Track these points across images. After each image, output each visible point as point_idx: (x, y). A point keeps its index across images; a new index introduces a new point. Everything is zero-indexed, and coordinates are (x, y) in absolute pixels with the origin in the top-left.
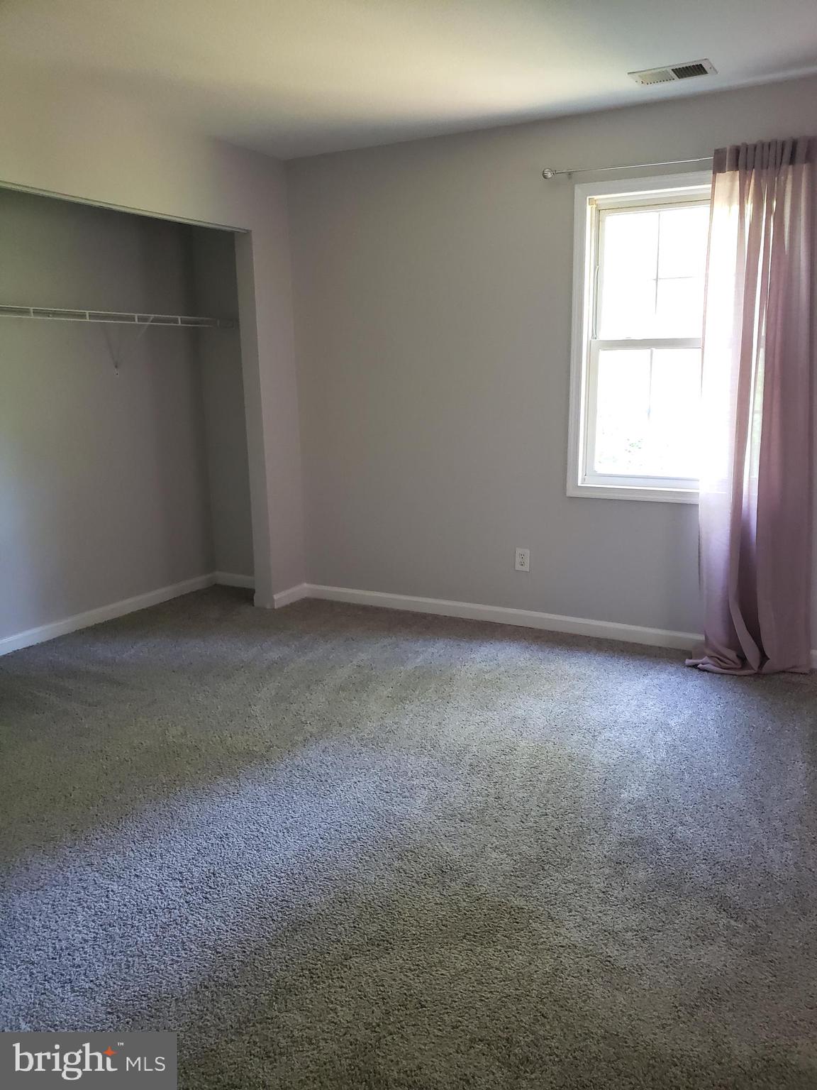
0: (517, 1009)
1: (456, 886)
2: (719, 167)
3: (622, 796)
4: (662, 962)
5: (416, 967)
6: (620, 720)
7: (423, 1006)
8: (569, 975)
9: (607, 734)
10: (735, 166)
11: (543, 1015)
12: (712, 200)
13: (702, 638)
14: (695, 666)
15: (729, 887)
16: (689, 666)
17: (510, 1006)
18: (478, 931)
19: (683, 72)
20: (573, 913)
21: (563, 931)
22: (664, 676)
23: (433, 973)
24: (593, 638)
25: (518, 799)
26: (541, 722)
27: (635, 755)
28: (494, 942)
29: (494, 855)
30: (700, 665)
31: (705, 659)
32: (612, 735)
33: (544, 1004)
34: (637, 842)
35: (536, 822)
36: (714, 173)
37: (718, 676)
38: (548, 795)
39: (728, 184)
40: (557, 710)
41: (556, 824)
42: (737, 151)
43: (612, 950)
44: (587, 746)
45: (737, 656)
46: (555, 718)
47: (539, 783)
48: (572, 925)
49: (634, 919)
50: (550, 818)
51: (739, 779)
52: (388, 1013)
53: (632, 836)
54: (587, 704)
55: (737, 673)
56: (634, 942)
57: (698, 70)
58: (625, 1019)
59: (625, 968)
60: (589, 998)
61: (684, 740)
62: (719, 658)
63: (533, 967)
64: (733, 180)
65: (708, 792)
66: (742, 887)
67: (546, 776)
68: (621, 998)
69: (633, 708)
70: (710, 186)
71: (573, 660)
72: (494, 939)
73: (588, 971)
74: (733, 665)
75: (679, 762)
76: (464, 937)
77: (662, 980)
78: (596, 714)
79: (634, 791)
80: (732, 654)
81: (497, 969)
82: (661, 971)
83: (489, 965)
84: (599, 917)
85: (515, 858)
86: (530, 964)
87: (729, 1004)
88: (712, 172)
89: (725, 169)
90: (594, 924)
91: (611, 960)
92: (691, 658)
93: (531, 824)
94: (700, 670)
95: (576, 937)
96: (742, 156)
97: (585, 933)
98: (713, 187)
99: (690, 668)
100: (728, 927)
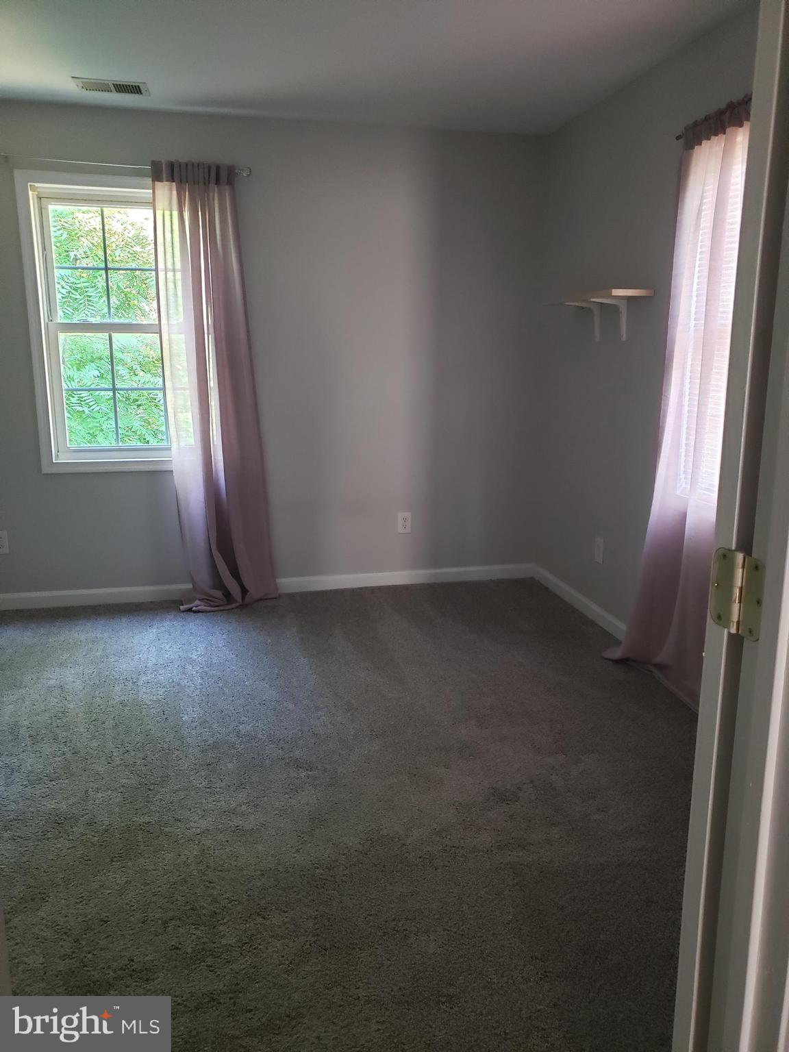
0: (188, 888)
1: (79, 829)
2: (157, 177)
3: (184, 719)
4: (276, 814)
5: (81, 899)
6: (149, 665)
7: (106, 922)
8: (214, 850)
9: (144, 678)
10: (172, 179)
11: (210, 882)
12: (153, 204)
13: (190, 586)
14: (190, 610)
15: (297, 753)
16: (183, 611)
17: (181, 888)
18: (122, 851)
19: (121, 88)
20: (193, 810)
21: (192, 824)
22: (167, 624)
23: (100, 896)
24: (86, 607)
25: (95, 748)
26: (78, 685)
27: (177, 687)
28: (140, 854)
29: (100, 795)
30: (194, 608)
31: (197, 602)
32: (149, 678)
33: (207, 875)
34: (215, 746)
35: (122, 760)
36: (153, 181)
37: (212, 613)
38: (120, 737)
39: (167, 192)
40: (86, 671)
41: (141, 755)
42: (171, 166)
43: (237, 821)
44: (132, 692)
45: (223, 594)
46: (90, 679)
47: (106, 731)
48: (197, 819)
49: (241, 796)
50: (133, 754)
51: (266, 681)
52: (77, 941)
53: (208, 743)
54: (112, 660)
55: (227, 608)
56: (250, 810)
57: (135, 89)
58: (270, 858)
59: (253, 829)
60: (237, 857)
61: (211, 665)
62: (208, 600)
63: (183, 857)
64: (171, 190)
65: (248, 696)
66: (305, 749)
67: (110, 723)
68: (260, 848)
69: (155, 653)
70: (151, 191)
71: (77, 628)
72: (140, 852)
73: (227, 841)
74: (221, 603)
75: (215, 682)
76: (112, 861)
77: (282, 825)
78: (125, 666)
79: (190, 714)
80: (219, 594)
81: (154, 870)
82: (278, 820)
83: (146, 870)
84: (215, 805)
85: (120, 791)
86: (180, 855)
87: (332, 820)
88: (151, 179)
89: (163, 178)
90: (213, 811)
91: (240, 827)
92: (183, 605)
93: (118, 763)
94: (195, 612)
95: (204, 824)
96: (176, 170)
97: (210, 819)
98: (154, 193)
99: (185, 613)
100: (308, 777)
